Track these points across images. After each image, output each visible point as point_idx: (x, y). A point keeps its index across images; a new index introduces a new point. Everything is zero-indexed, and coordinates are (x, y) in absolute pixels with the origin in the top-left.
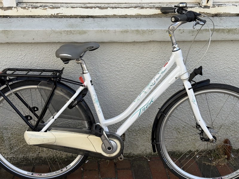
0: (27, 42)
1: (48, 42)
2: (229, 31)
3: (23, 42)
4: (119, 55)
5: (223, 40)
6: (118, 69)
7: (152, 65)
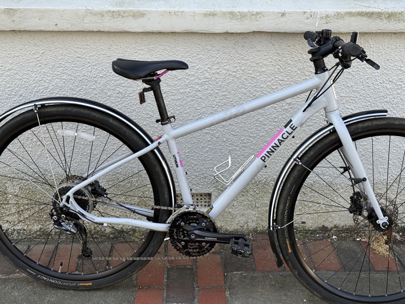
0: (46, 30)
1: (80, 30)
2: (390, 16)
3: (38, 29)
4: (201, 56)
5: (379, 31)
6: (200, 81)
7: (258, 74)
